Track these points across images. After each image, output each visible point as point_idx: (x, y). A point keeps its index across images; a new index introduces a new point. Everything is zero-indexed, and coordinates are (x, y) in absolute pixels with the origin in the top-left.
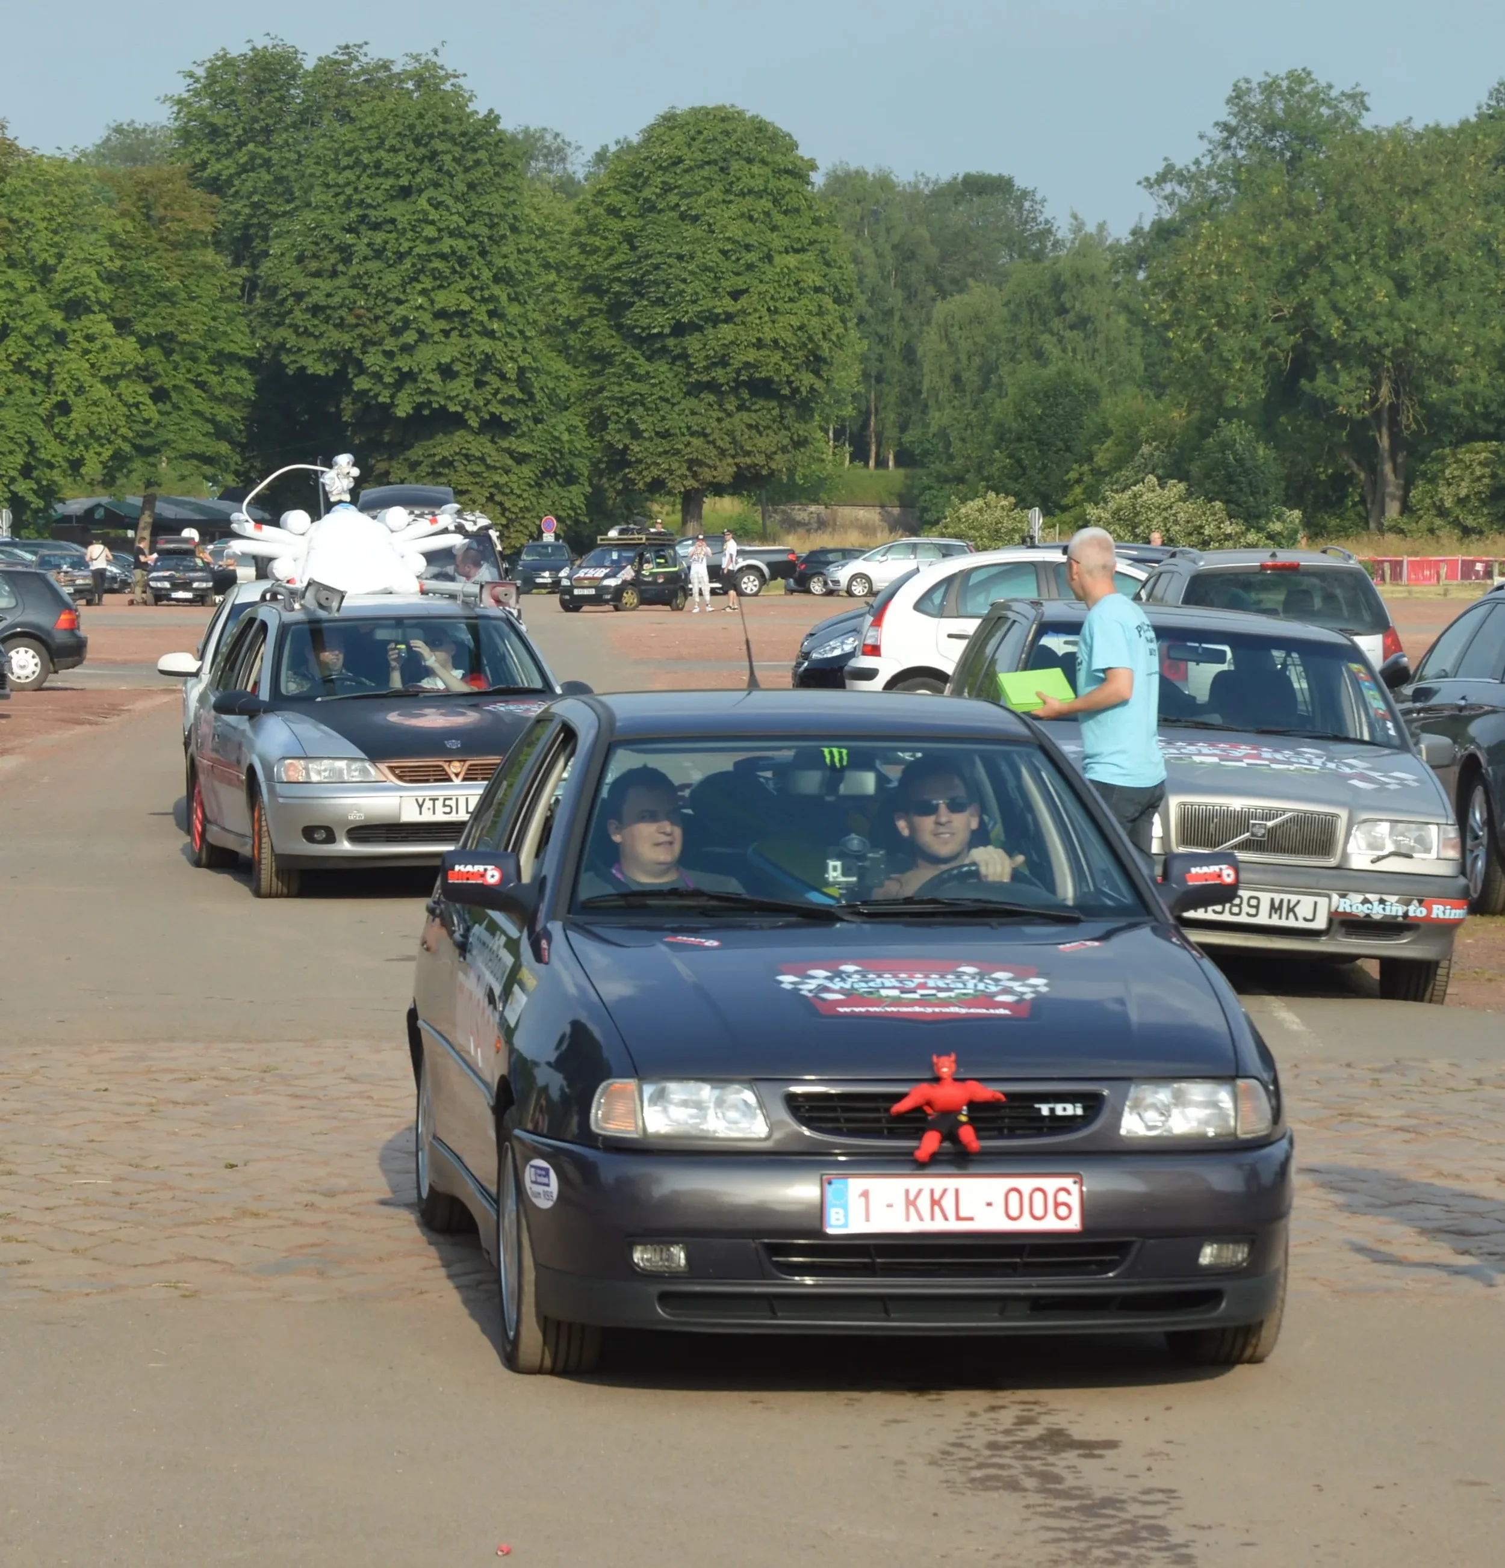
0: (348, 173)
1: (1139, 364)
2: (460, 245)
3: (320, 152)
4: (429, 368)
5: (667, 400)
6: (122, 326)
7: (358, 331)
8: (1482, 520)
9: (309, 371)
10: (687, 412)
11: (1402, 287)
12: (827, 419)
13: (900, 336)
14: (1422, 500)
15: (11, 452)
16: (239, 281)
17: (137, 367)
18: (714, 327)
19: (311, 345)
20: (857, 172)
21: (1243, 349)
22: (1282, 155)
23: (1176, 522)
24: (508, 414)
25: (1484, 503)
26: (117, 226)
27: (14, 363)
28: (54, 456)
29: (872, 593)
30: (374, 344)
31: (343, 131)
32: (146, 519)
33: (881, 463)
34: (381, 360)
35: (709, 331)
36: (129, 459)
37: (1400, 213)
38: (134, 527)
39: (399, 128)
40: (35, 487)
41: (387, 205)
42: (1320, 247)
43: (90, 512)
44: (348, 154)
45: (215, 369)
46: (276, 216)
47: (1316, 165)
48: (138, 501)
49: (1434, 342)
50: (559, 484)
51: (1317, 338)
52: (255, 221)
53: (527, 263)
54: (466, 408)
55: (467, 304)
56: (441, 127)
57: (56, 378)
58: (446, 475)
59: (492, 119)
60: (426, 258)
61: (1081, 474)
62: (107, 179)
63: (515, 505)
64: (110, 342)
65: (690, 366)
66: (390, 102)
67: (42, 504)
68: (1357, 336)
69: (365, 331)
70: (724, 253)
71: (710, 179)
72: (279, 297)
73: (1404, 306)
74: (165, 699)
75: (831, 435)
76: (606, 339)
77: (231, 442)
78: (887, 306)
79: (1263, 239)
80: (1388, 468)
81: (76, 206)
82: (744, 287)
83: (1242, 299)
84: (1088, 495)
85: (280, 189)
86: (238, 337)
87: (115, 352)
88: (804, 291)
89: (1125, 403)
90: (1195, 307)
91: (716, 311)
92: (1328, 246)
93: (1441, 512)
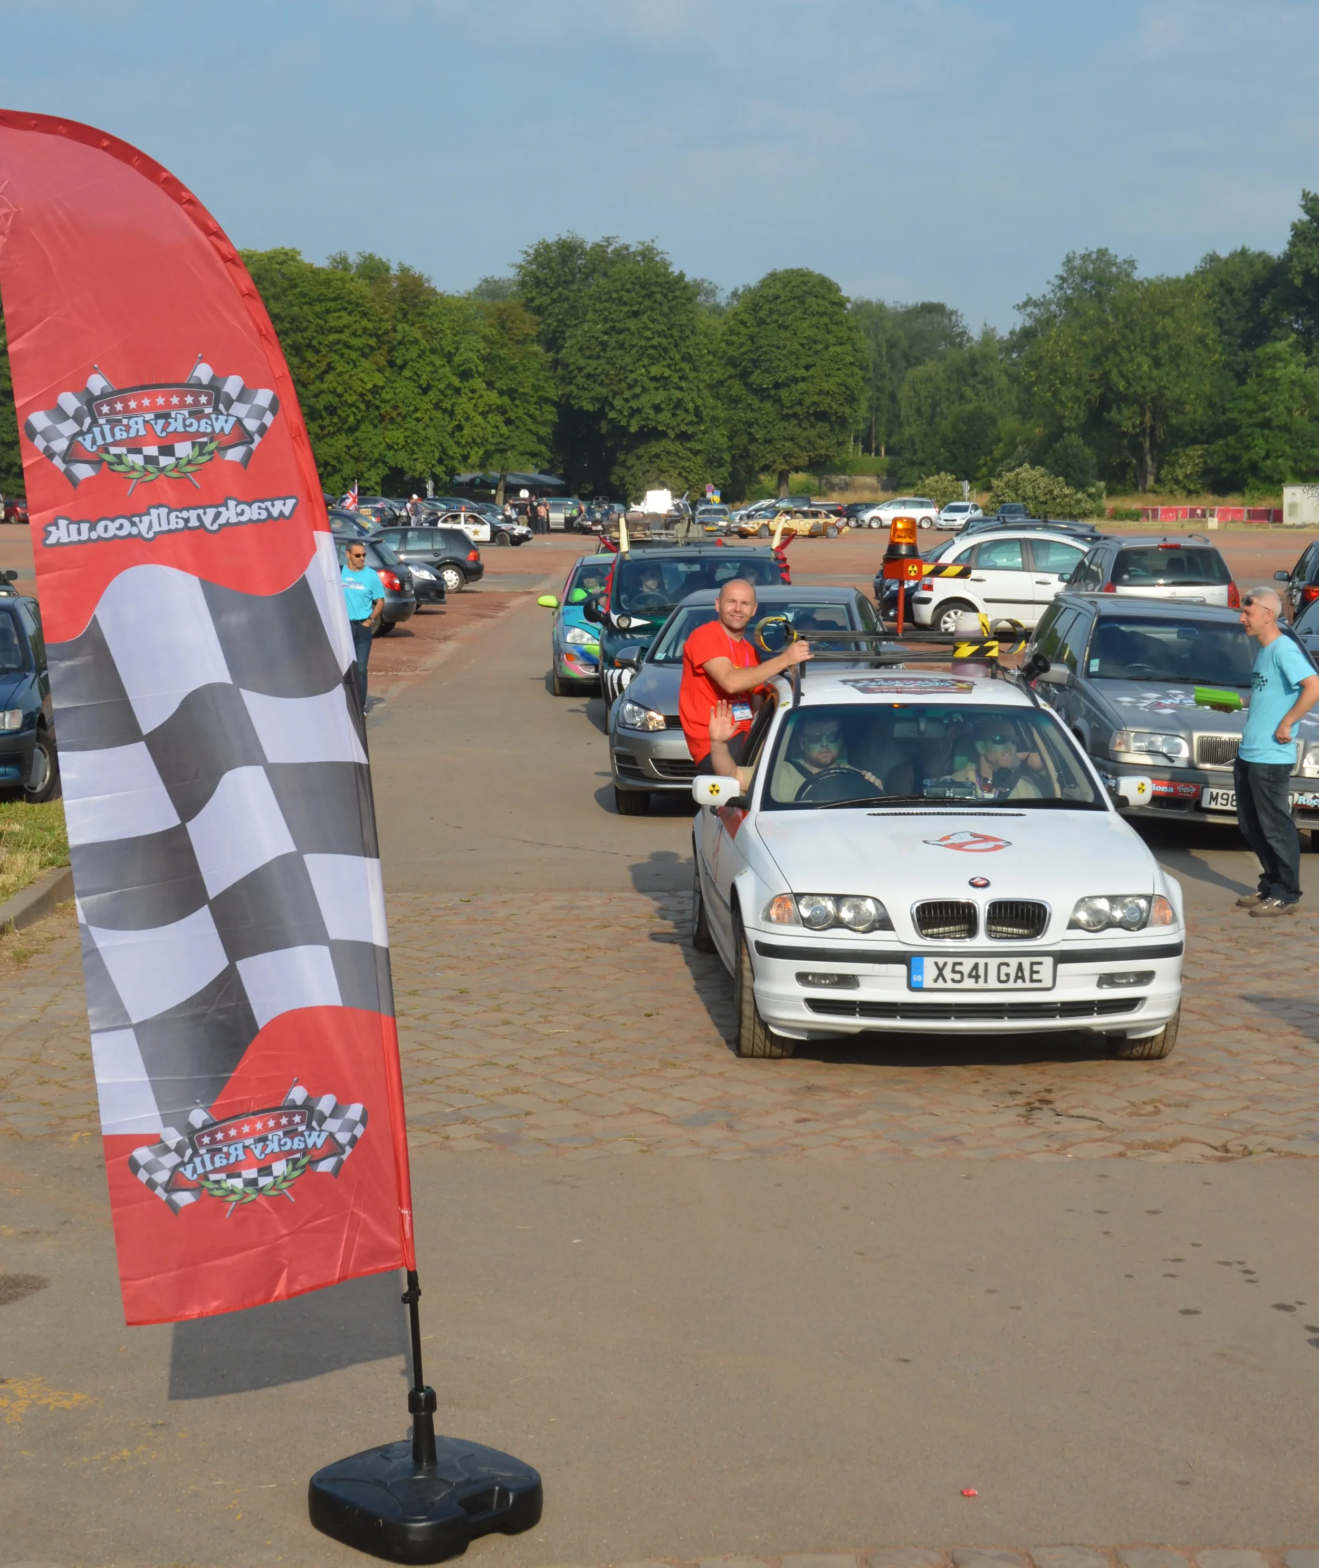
0: (605, 304)
1: (1016, 404)
2: (664, 342)
3: (592, 293)
4: (647, 407)
5: (770, 422)
6: (490, 385)
7: (612, 386)
8: (1198, 486)
9: (585, 408)
10: (782, 429)
11: (1157, 363)
12: (852, 431)
13: (888, 388)
14: (1166, 476)
15: (432, 451)
16: (550, 359)
17: (497, 407)
19: (586, 394)
20: (868, 302)
21: (1073, 396)
22: (1090, 292)
23: (1039, 488)
24: (689, 430)
25: (1200, 477)
26: (487, 332)
27: (433, 405)
28: (454, 453)
30: (619, 394)
31: (602, 281)
32: (501, 484)
33: (877, 453)
34: (622, 402)
35: (793, 386)
36: (493, 455)
37: (1158, 323)
38: (496, 488)
39: (633, 279)
40: (444, 469)
41: (626, 321)
42: (1113, 341)
43: (473, 480)
44: (606, 294)
45: (538, 407)
46: (569, 326)
47: (1113, 298)
48: (498, 475)
49: (1173, 392)
50: (717, 467)
51: (1112, 390)
52: (560, 329)
53: (699, 350)
54: (667, 428)
55: (667, 373)
56: (656, 279)
57: (455, 412)
59: (682, 275)
60: (646, 348)
61: (986, 462)
62: (481, 307)
64: (483, 393)
65: (782, 405)
66: (629, 266)
67: (449, 477)
68: (1132, 390)
69: (614, 387)
70: (802, 345)
71: (794, 307)
72: (570, 369)
73: (1155, 372)
75: (853, 440)
76: (738, 390)
77: (546, 445)
78: (882, 372)
79: (1085, 338)
80: (1148, 458)
81: (466, 321)
82: (812, 363)
83: (1073, 370)
84: (991, 473)
85: (572, 313)
86: (549, 389)
87: (486, 398)
88: (844, 365)
89: (1009, 424)
90: (1049, 374)
91: (798, 376)
92: (1119, 342)
93: (1177, 482)
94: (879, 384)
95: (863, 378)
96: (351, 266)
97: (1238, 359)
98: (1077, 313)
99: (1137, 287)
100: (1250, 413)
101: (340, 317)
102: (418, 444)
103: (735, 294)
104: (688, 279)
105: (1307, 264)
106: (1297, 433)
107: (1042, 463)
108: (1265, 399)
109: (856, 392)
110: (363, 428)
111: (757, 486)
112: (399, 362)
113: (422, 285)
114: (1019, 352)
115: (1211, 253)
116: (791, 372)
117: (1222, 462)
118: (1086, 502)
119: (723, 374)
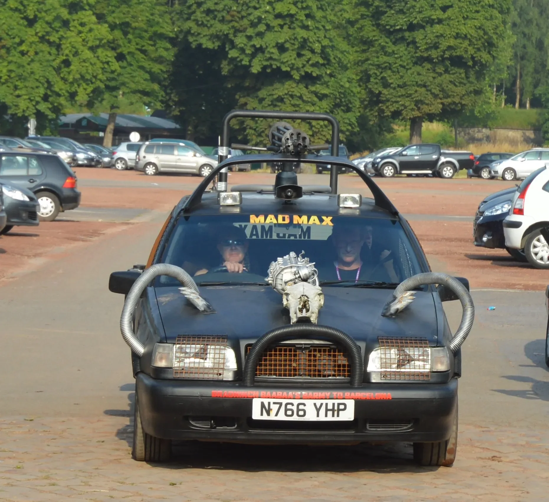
4: (271, 46)
5: (404, 67)
6: (101, 18)
9: (204, 46)
10: (415, 73)
12: (492, 80)
13: (536, 34)
15: (37, 87)
17: (108, 42)
18: (431, 26)
19: (205, 31)
24: (315, 72)
27: (40, 38)
28: (61, 90)
29: (516, 178)
30: (241, 31)
32: (110, 127)
33: (522, 105)
34: (245, 40)
35: (428, 28)
36: (103, 93)
38: (104, 130)
40: (50, 106)
43: (79, 121)
45: (152, 43)
48: (107, 116)
50: (344, 111)
54: (292, 68)
55: (293, 10)
57: (63, 47)
58: (279, 106)
63: (318, 124)
64: (94, 27)
65: (417, 48)
67: (54, 116)
69: (236, 24)
72: (188, 4)
74: (125, 227)
75: (495, 89)
76: (370, 32)
77: (159, 83)
78: (529, 18)
82: (450, 4)
86: (165, 25)
88: (483, 7)
91: (433, 17)
94: (525, 30)
102: (20, 77)
109: (495, 37)
119: (354, 14)
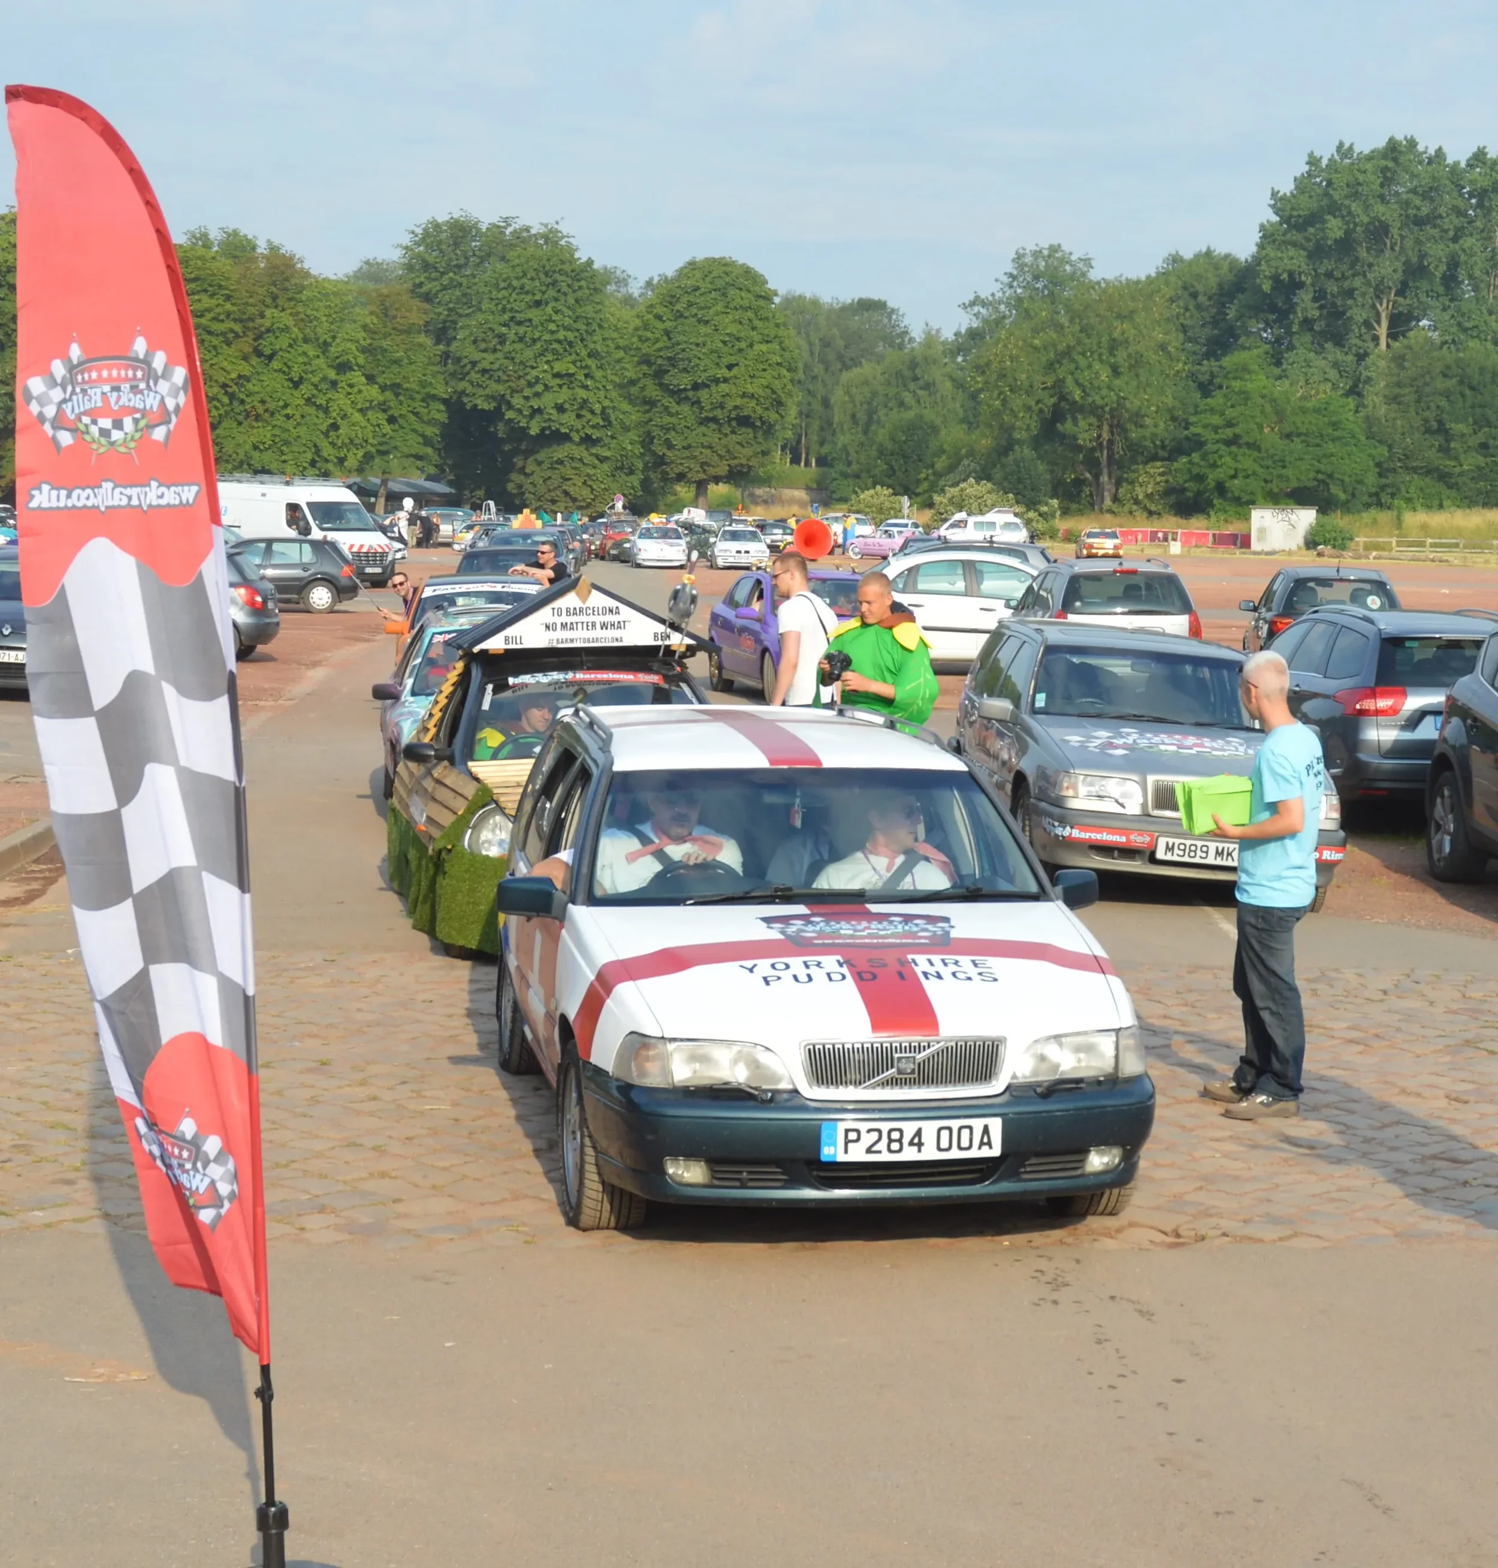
0: (504, 293)
1: (961, 412)
2: (570, 336)
3: (487, 279)
4: (550, 406)
5: (688, 428)
6: (371, 379)
7: (510, 383)
8: (1160, 507)
9: (480, 407)
10: (700, 434)
11: (1116, 371)
12: (778, 439)
14: (1125, 495)
15: (304, 452)
16: (439, 352)
17: (379, 403)
18: (716, 385)
19: (481, 392)
20: (800, 296)
21: (1024, 405)
22: (1043, 292)
24: (596, 434)
25: (1161, 497)
26: (368, 321)
27: (306, 400)
30: (518, 392)
31: (500, 266)
32: (382, 491)
33: (808, 464)
34: (522, 401)
35: (713, 388)
36: (372, 457)
37: (1116, 329)
38: (376, 496)
39: (536, 266)
41: (527, 311)
42: (1068, 347)
44: (504, 281)
45: (424, 404)
46: (461, 316)
47: (1069, 300)
48: (378, 481)
49: (1133, 404)
50: (627, 475)
51: (1067, 400)
52: (451, 319)
53: (607, 346)
54: (571, 430)
55: (572, 370)
56: (560, 267)
57: (331, 409)
59: (590, 262)
60: (549, 342)
61: (928, 476)
62: (362, 292)
64: (362, 388)
65: (702, 408)
66: (530, 250)
68: (1090, 399)
69: (512, 384)
70: (724, 343)
71: (716, 299)
72: (462, 364)
73: (1117, 382)
75: (780, 449)
76: (653, 391)
77: (433, 447)
78: (814, 374)
79: (1037, 342)
80: (1106, 474)
81: (344, 309)
82: (736, 362)
83: (1024, 376)
84: (933, 488)
85: (465, 300)
86: (438, 386)
87: (365, 393)
88: (770, 365)
89: (953, 435)
90: (997, 380)
91: (719, 376)
92: (1074, 347)
93: (1137, 502)
94: (811, 387)
95: (792, 381)
96: (212, 243)
97: (1203, 369)
98: (1027, 315)
99: (1093, 288)
100: (1216, 429)
101: (200, 300)
102: (287, 443)
103: (649, 284)
104: (596, 266)
105: (1277, 268)
106: (1267, 451)
107: (989, 478)
108: (1230, 413)
109: (783, 395)
110: (224, 424)
111: (673, 498)
112: (267, 351)
113: (294, 266)
114: (964, 355)
115: (1174, 252)
116: (711, 373)
117: (1186, 481)
118: (1038, 521)
119: (636, 373)
